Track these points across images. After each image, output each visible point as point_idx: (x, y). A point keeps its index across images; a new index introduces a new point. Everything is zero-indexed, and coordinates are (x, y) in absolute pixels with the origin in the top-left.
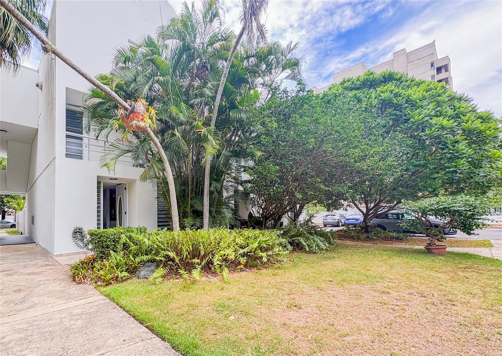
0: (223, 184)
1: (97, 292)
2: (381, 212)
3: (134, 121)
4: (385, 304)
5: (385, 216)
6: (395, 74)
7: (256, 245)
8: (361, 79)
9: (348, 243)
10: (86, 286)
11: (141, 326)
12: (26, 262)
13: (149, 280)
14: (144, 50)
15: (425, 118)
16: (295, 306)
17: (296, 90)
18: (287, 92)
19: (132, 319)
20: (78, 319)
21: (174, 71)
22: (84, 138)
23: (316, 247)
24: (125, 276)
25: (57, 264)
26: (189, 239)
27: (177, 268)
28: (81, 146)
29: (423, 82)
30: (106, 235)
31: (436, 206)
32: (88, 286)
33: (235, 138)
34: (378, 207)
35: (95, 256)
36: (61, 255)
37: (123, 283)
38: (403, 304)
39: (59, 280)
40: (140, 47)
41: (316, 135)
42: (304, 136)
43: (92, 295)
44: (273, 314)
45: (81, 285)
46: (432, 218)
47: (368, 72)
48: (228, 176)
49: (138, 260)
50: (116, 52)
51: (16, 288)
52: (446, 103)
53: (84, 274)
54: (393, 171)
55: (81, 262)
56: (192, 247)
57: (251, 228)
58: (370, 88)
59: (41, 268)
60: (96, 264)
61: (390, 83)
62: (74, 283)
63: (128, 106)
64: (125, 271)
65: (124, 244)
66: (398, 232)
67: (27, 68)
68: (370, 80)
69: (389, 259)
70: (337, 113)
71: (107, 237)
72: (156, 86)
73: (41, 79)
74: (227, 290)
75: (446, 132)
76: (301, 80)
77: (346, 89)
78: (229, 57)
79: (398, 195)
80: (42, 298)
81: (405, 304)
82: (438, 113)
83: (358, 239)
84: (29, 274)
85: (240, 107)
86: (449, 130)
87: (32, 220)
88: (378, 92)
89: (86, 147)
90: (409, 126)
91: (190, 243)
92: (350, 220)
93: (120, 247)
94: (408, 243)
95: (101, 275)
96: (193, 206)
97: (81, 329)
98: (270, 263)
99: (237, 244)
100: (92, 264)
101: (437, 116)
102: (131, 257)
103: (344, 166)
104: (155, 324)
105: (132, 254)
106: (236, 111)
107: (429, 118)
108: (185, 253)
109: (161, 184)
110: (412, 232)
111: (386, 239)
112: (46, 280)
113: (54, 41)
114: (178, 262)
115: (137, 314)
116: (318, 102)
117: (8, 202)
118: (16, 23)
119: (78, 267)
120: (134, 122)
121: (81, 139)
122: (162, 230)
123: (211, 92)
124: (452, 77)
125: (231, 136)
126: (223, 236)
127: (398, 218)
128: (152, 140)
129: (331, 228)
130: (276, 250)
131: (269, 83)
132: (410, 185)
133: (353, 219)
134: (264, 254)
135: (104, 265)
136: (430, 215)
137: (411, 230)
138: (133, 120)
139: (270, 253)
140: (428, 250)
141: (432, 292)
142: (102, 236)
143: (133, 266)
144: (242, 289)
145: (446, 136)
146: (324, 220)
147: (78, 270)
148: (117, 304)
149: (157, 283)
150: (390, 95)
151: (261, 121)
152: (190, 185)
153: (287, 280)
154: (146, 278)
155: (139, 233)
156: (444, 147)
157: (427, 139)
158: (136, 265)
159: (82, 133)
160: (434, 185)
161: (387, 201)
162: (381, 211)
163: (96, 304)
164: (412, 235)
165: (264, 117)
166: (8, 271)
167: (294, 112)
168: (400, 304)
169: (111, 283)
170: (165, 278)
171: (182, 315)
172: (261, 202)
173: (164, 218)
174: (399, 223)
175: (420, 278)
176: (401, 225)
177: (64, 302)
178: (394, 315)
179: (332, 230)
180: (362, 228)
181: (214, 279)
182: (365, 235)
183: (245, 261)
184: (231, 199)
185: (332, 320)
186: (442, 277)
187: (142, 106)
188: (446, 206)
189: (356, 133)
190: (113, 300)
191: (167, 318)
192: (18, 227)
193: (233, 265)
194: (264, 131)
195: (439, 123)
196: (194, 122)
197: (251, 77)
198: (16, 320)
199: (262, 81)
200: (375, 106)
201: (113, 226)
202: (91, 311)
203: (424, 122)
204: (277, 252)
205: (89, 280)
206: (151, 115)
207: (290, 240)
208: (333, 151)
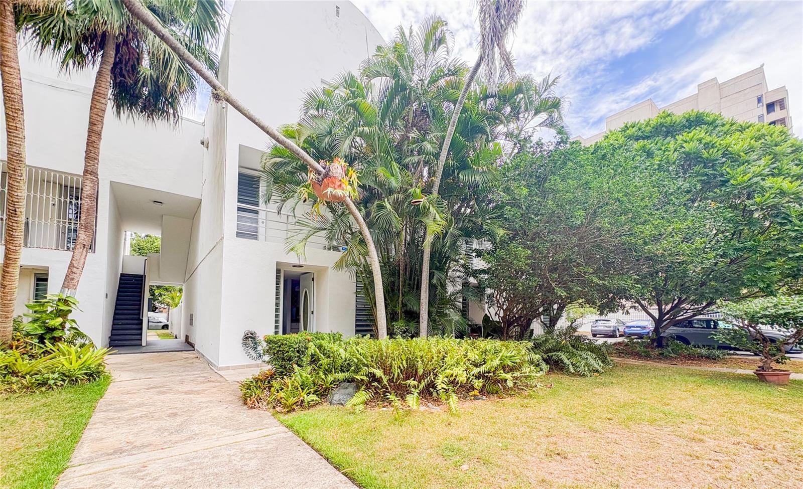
0: (447, 274)
1: (276, 420)
2: (682, 317)
3: (329, 188)
4: (698, 458)
5: (689, 323)
6: (705, 115)
7: (497, 362)
8: (653, 123)
9: (632, 362)
10: (261, 412)
11: (337, 472)
12: (182, 376)
13: (346, 407)
14: (343, 92)
15: (754, 179)
16: (558, 454)
17: (556, 142)
18: (542, 144)
19: (325, 462)
20: (251, 458)
21: (383, 119)
22: (260, 212)
23: (584, 366)
24: (313, 400)
25: (221, 379)
26: (403, 352)
27: (384, 393)
28: (256, 221)
29: (750, 126)
30: (288, 343)
31: (772, 311)
32: (263, 412)
33: (465, 210)
34: (677, 309)
35: (273, 371)
36: (228, 368)
37: (310, 410)
38: (726, 458)
39: (225, 402)
40: (337, 88)
41: (586, 205)
42: (568, 207)
43: (269, 425)
44: (524, 464)
45: (255, 410)
46: (766, 329)
47: (664, 112)
48: (455, 263)
49: (330, 378)
50: (305, 96)
51: (171, 411)
52: (787, 156)
53: (258, 396)
54: (703, 257)
55: (254, 379)
56: (407, 363)
57: (489, 338)
58: (666, 136)
59: (201, 385)
60: (274, 383)
61: (698, 128)
62: (245, 407)
63: (322, 169)
64: (313, 394)
65: (313, 356)
66: (710, 347)
67: (191, 121)
68: (666, 125)
69: (699, 388)
70: (617, 173)
71: (289, 346)
72: (358, 139)
73: (207, 135)
74: (456, 427)
75: (787, 199)
76: (563, 127)
77: (630, 137)
78: (460, 98)
79: (711, 293)
80: (203, 426)
81: (730, 458)
82: (776, 171)
83: (647, 357)
84: (187, 393)
85: (474, 167)
86: (793, 196)
87: (191, 320)
88: (679, 142)
89: (263, 223)
90: (727, 190)
91: (403, 357)
92: (633, 329)
93: (306, 359)
94: (726, 364)
95: (281, 398)
96: (406, 305)
97: (257, 473)
98: (518, 389)
99: (469, 360)
100: (269, 382)
101: (773, 175)
102: (321, 374)
103: (626, 250)
104: (357, 470)
105: (322, 370)
106: (467, 172)
107: (760, 178)
108: (397, 372)
109: (362, 273)
110: (731, 349)
111: (691, 357)
112: (208, 401)
113: (225, 82)
114: (386, 383)
115: (330, 455)
116: (588, 158)
117: (160, 295)
118: (178, 63)
119: (250, 386)
120: (329, 190)
121: (256, 212)
122: (363, 337)
123: (433, 147)
124: (791, 117)
125: (460, 208)
126: (449, 348)
127: (709, 327)
128: (351, 213)
129: (605, 339)
130: (526, 369)
131: (516, 132)
132: (729, 278)
133: (637, 327)
134: (508, 376)
135: (285, 384)
136: (762, 323)
137: (732, 346)
138: (327, 187)
139: (517, 374)
140: (760, 376)
141: (773, 442)
142: (283, 344)
143: (324, 386)
144: (478, 425)
145: (789, 206)
146: (592, 327)
147: (250, 389)
148: (303, 439)
149: (357, 411)
150: (697, 145)
151: (504, 186)
152: (401, 276)
153: (543, 415)
154: (342, 404)
155: (332, 341)
156: (786, 221)
157: (756, 210)
158: (328, 385)
159: (257, 205)
160: (767, 278)
161: (692, 301)
162: (682, 315)
163: (275, 438)
164: (732, 352)
165: (508, 181)
166: (160, 387)
167: (552, 173)
168: (721, 459)
169: (294, 410)
170: (367, 405)
171: (394, 459)
172: (502, 300)
173: (364, 321)
174: (713, 334)
175: (750, 420)
176: (715, 337)
177: (233, 433)
178: (713, 476)
179: (606, 342)
180: (653, 341)
181: (436, 409)
182: (657, 351)
183: (481, 384)
184: (458, 295)
185: (616, 478)
186: (786, 418)
187: (340, 168)
188: (789, 311)
189: (646, 202)
190: (297, 433)
191: (373, 462)
192: (171, 328)
193: (464, 390)
194: (509, 200)
195: (776, 187)
196: (409, 189)
197: (489, 125)
198: (171, 455)
199: (505, 130)
200: (674, 163)
201: (296, 330)
202: (268, 447)
203: (751, 186)
204: (528, 374)
205: (265, 403)
206: (351, 180)
207: (545, 356)
208: (612, 229)
